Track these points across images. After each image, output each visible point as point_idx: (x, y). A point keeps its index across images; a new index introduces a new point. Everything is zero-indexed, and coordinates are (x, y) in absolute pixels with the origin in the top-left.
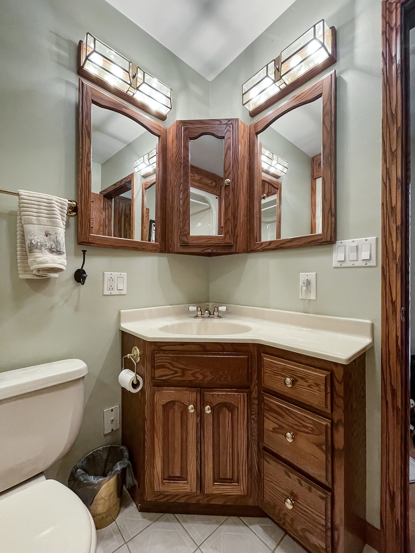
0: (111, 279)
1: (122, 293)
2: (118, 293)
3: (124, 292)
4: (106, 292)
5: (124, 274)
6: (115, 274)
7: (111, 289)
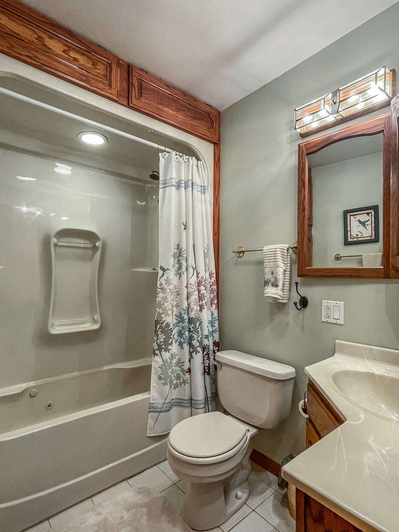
0: (328, 308)
1: (338, 322)
2: (334, 321)
3: (341, 322)
4: (324, 319)
5: (341, 304)
6: (332, 303)
7: (328, 317)
